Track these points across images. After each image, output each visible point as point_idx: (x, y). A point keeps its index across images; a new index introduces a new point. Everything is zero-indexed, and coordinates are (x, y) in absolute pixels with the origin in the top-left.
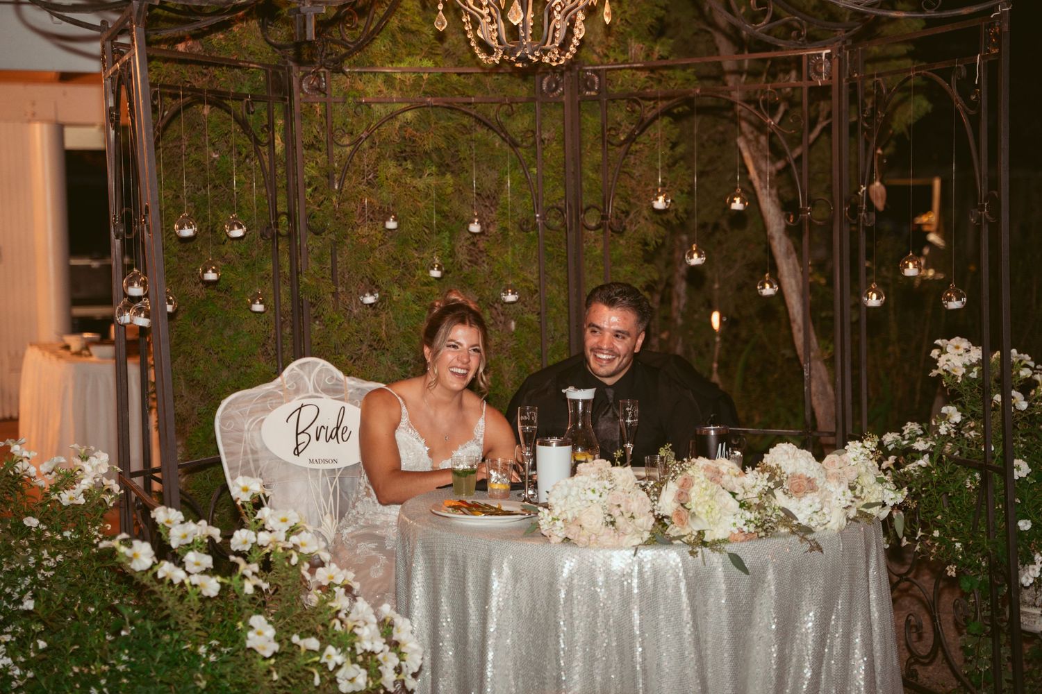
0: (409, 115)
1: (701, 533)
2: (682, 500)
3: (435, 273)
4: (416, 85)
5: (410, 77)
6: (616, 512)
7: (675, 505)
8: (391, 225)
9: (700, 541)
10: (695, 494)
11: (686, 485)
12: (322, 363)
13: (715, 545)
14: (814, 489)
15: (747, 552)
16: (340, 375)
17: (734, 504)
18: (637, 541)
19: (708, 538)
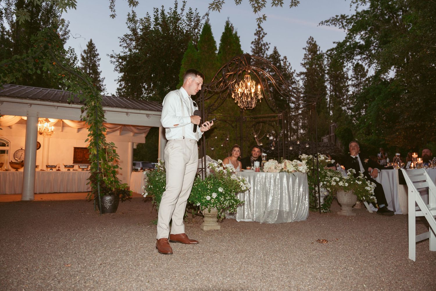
0: (219, 122)
1: (288, 170)
2: (285, 165)
3: (222, 146)
4: (220, 117)
5: (219, 116)
6: (277, 166)
7: (284, 166)
8: (216, 138)
9: (288, 172)
10: (287, 164)
11: (285, 163)
12: (209, 157)
13: (291, 172)
14: (302, 166)
15: (294, 173)
16: (211, 159)
17: (292, 166)
18: (279, 171)
19: (289, 171)
